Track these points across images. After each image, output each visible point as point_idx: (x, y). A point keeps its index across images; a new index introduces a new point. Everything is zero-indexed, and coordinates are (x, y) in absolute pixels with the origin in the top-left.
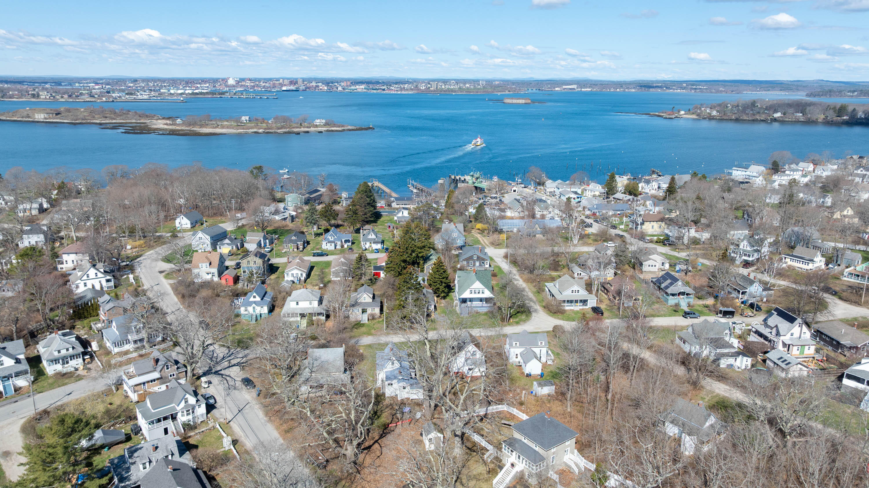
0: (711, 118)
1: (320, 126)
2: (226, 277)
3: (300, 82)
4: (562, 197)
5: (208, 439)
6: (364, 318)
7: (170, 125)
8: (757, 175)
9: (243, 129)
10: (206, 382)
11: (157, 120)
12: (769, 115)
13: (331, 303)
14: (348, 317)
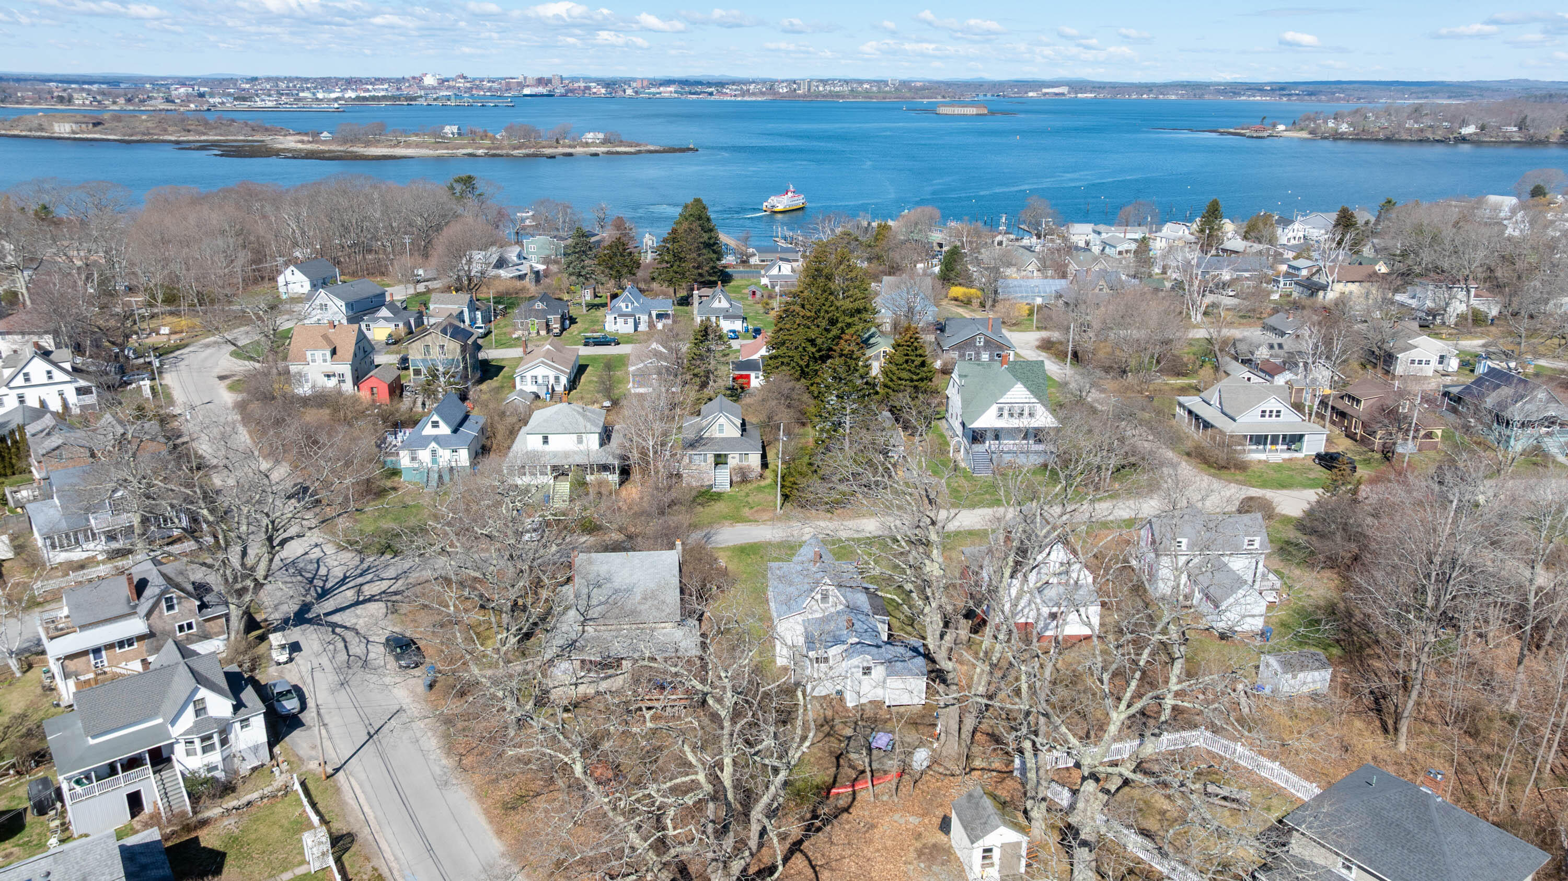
0: (1337, 137)
1: (593, 144)
2: (372, 384)
3: (556, 82)
4: (1107, 250)
6: (722, 479)
7: (309, 142)
9: (447, 149)
10: (283, 647)
11: (286, 135)
12: (1450, 130)
13: (635, 438)
14: (679, 476)
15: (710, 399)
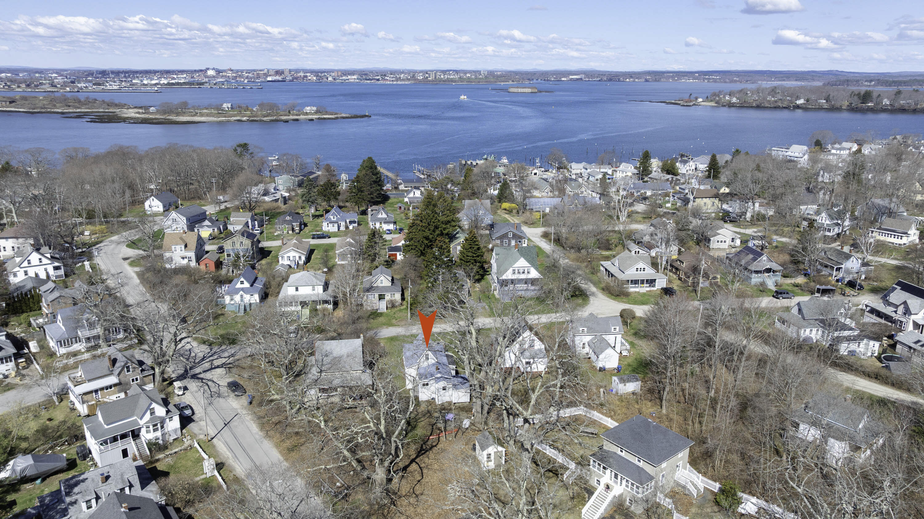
0: (731, 105)
1: (310, 114)
2: (206, 261)
3: (286, 73)
4: (591, 179)
5: (184, 462)
6: (382, 306)
7: (143, 113)
8: (801, 155)
9: (225, 117)
10: (180, 388)
11: (128, 109)
12: (791, 102)
13: (340, 287)
14: (362, 305)
15: (377, 267)
